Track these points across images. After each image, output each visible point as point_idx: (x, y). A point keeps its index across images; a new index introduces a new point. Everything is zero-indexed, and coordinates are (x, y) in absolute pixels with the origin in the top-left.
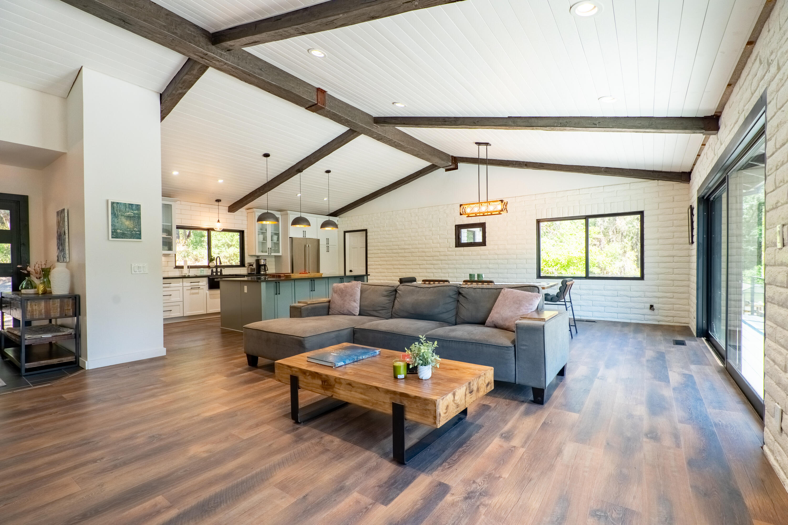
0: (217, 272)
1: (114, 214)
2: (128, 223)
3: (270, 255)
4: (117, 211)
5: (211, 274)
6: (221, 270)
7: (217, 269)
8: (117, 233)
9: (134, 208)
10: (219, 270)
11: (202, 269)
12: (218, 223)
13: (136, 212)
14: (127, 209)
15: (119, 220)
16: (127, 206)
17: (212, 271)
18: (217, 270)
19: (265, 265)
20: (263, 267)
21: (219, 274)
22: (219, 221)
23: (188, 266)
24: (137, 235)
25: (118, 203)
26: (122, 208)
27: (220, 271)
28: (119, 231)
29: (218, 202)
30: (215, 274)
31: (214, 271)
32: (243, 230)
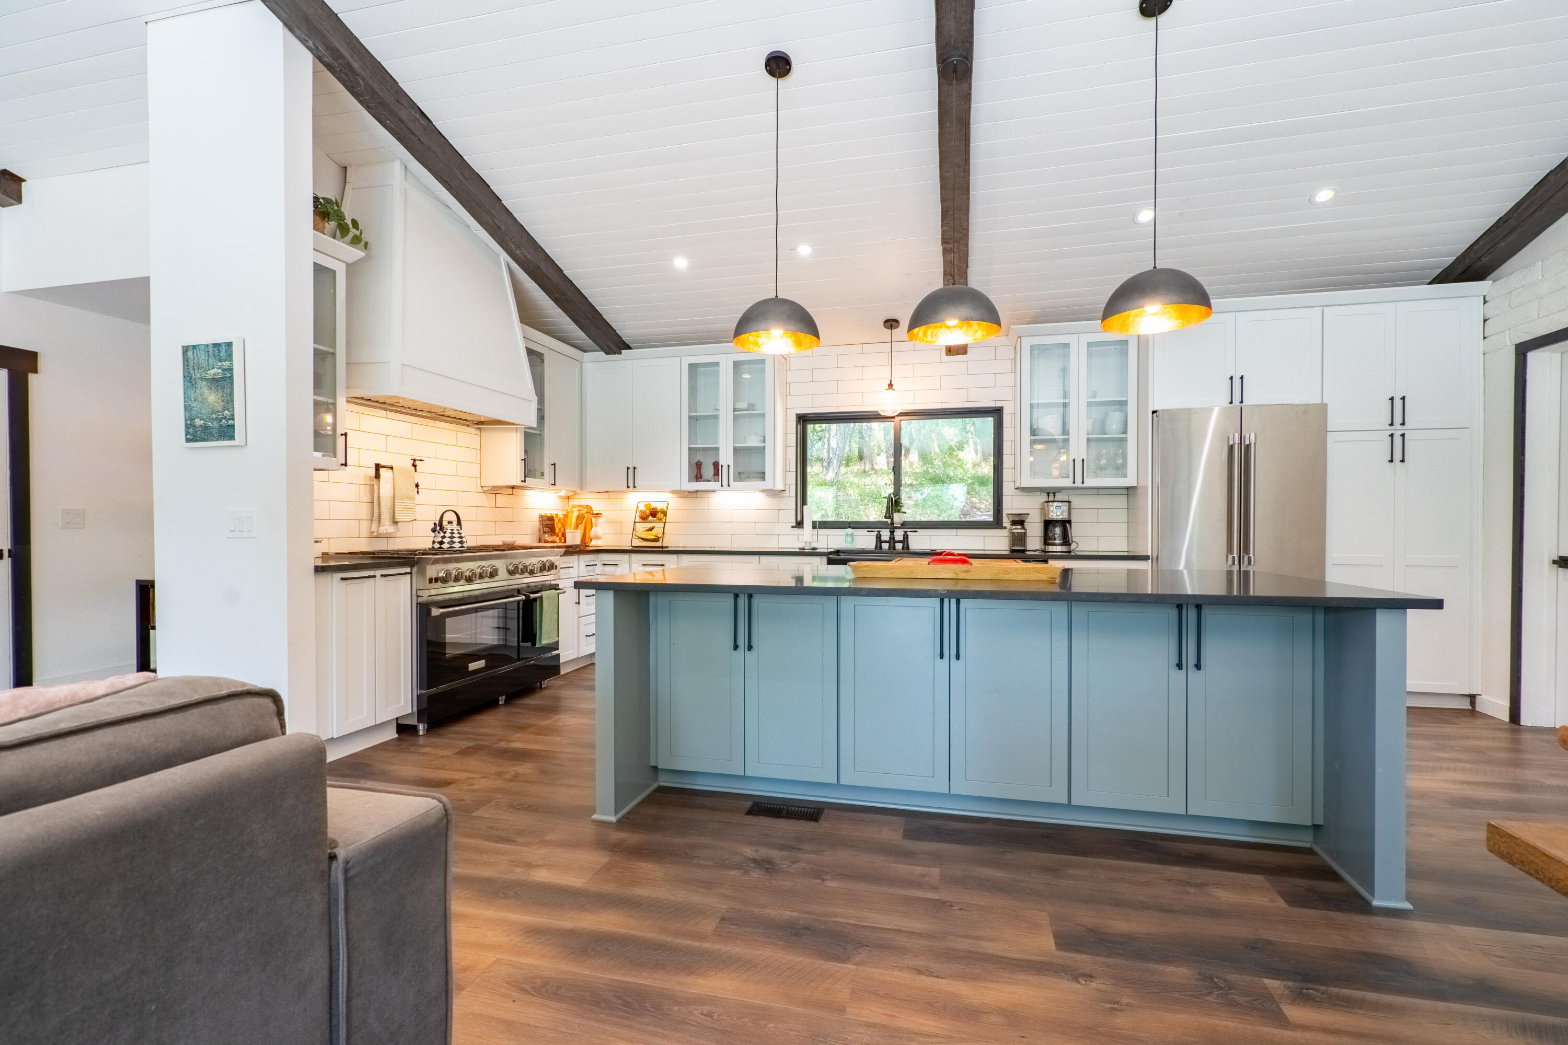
0: (892, 541)
1: (189, 379)
2: (213, 398)
3: (1079, 484)
4: (194, 369)
5: (876, 548)
6: (906, 537)
7: (892, 532)
8: (194, 426)
9: (223, 353)
10: (899, 535)
11: (849, 531)
12: (890, 391)
13: (226, 364)
14: (211, 360)
15: (198, 392)
16: (211, 349)
17: (879, 537)
18: (892, 538)
19: (1065, 524)
20: (1058, 530)
21: (899, 546)
22: (891, 385)
23: (814, 523)
24: (227, 432)
25: (194, 347)
26: (203, 356)
27: (901, 538)
28: (198, 422)
29: (891, 327)
30: (885, 546)
31: (883, 538)
32: (998, 404)
